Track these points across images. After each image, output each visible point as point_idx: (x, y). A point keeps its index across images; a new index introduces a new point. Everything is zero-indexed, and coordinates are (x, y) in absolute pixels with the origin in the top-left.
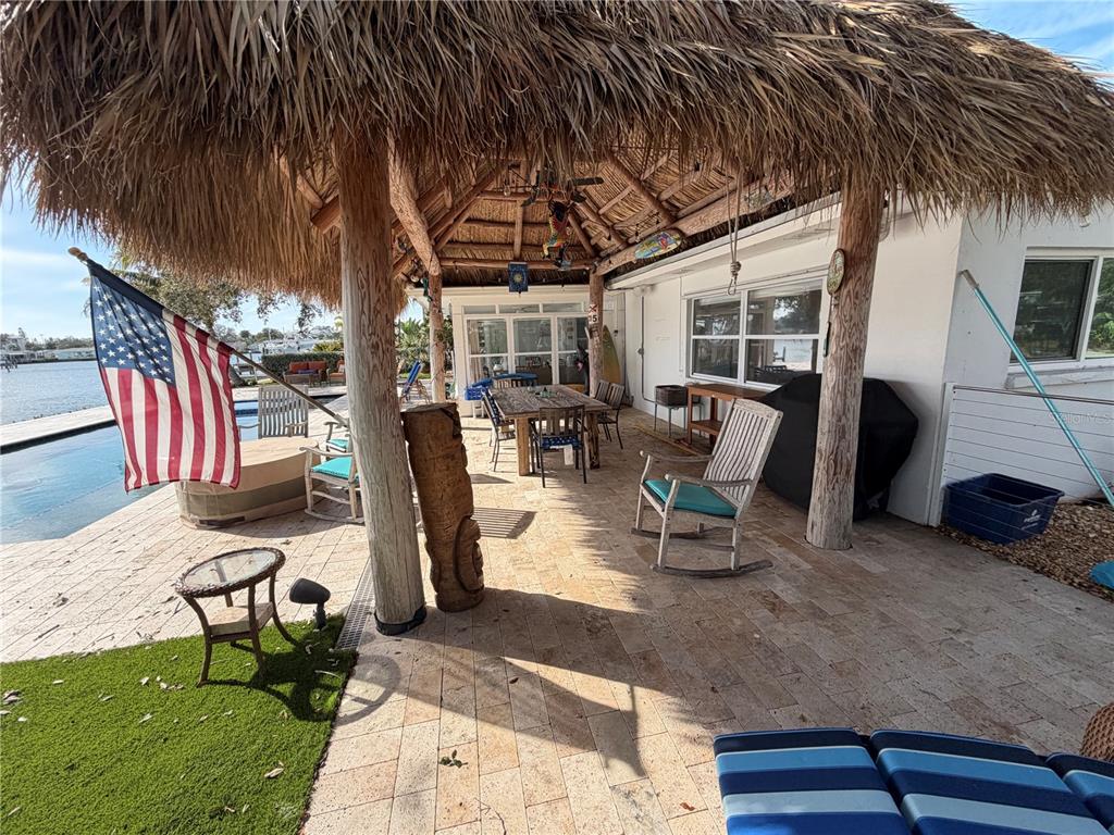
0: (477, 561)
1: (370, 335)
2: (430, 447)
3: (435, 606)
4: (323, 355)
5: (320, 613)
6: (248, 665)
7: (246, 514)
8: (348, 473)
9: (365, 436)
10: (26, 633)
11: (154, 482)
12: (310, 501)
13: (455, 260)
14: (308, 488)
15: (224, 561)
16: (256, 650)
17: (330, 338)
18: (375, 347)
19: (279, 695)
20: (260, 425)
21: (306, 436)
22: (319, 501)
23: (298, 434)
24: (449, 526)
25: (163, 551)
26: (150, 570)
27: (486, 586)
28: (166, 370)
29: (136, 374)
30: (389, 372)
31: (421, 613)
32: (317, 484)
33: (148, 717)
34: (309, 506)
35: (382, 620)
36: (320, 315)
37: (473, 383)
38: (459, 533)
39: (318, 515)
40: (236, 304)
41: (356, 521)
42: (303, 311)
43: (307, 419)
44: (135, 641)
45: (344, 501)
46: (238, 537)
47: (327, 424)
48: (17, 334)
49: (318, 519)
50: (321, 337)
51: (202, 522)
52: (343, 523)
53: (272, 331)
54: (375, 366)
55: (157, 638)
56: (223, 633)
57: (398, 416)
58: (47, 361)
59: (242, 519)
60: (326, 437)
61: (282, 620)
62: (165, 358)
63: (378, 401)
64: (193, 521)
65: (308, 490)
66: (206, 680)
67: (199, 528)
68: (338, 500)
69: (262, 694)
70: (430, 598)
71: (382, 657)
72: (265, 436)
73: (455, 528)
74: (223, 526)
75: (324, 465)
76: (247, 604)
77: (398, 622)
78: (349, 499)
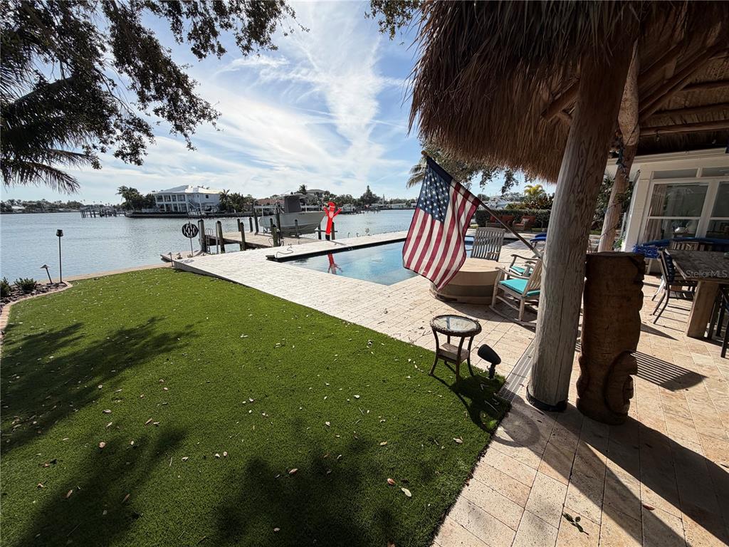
0: (628, 392)
1: (578, 193)
2: (607, 286)
3: (575, 405)
4: (512, 212)
5: (492, 370)
6: (451, 378)
7: (459, 298)
8: (523, 291)
9: (554, 267)
10: (375, 320)
11: (416, 271)
12: (493, 301)
13: (658, 129)
14: (495, 293)
15: (451, 319)
16: (457, 373)
17: (517, 200)
18: (581, 202)
19: (465, 403)
20: (473, 250)
21: (497, 261)
22: (499, 303)
23: (492, 259)
24: (608, 352)
25: (420, 303)
26: (415, 311)
27: (629, 415)
28: (443, 214)
29: (430, 216)
30: (587, 221)
31: (563, 405)
32: (500, 292)
33: (409, 377)
34: (493, 304)
35: (532, 394)
36: (517, 185)
37: (646, 242)
38: (616, 361)
39: (496, 311)
40: (470, 179)
41: (521, 323)
42: (506, 182)
43: (500, 250)
44: (407, 341)
45: (515, 308)
46: (453, 309)
47: (513, 255)
48: (382, 197)
49: (496, 314)
50: (512, 200)
51: (438, 295)
52: (511, 322)
53: (483, 196)
54: (576, 216)
55: (415, 344)
56: (444, 355)
57: (584, 257)
58: (389, 209)
59: (456, 300)
60: (510, 264)
61: (471, 363)
62: (444, 207)
63: (571, 243)
64: (434, 294)
65: (494, 294)
66: (432, 374)
67: (436, 298)
68: (512, 306)
69: (456, 396)
70: (573, 398)
71: (528, 418)
72: (474, 257)
73: (613, 357)
74: (447, 301)
75: (505, 282)
76: (458, 346)
77: (544, 402)
78: (519, 308)
